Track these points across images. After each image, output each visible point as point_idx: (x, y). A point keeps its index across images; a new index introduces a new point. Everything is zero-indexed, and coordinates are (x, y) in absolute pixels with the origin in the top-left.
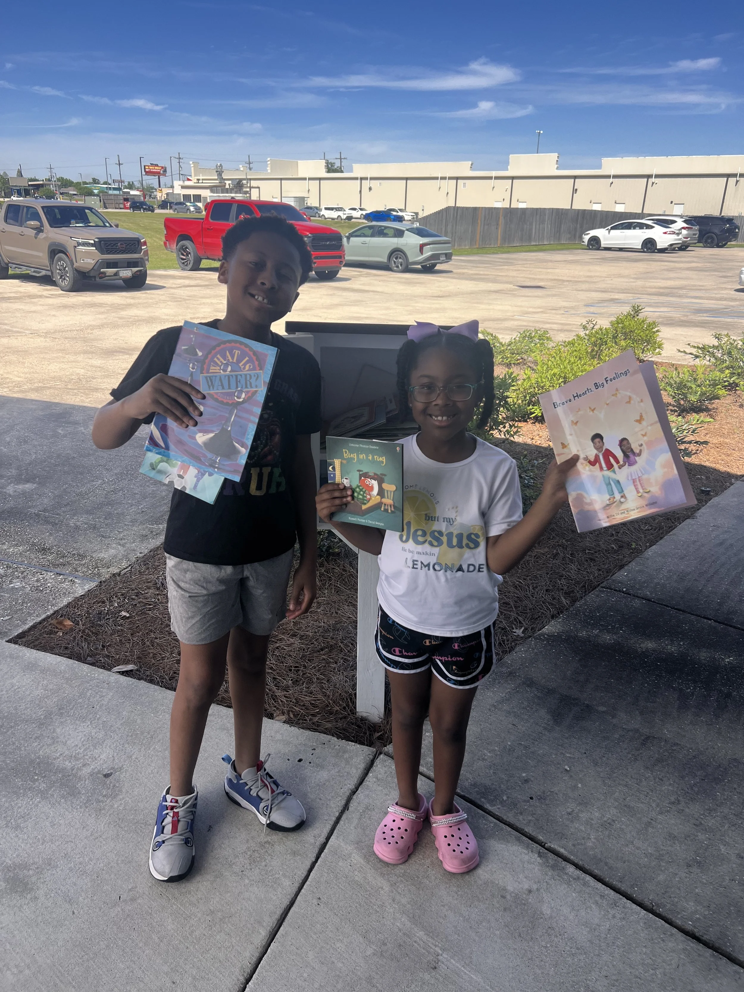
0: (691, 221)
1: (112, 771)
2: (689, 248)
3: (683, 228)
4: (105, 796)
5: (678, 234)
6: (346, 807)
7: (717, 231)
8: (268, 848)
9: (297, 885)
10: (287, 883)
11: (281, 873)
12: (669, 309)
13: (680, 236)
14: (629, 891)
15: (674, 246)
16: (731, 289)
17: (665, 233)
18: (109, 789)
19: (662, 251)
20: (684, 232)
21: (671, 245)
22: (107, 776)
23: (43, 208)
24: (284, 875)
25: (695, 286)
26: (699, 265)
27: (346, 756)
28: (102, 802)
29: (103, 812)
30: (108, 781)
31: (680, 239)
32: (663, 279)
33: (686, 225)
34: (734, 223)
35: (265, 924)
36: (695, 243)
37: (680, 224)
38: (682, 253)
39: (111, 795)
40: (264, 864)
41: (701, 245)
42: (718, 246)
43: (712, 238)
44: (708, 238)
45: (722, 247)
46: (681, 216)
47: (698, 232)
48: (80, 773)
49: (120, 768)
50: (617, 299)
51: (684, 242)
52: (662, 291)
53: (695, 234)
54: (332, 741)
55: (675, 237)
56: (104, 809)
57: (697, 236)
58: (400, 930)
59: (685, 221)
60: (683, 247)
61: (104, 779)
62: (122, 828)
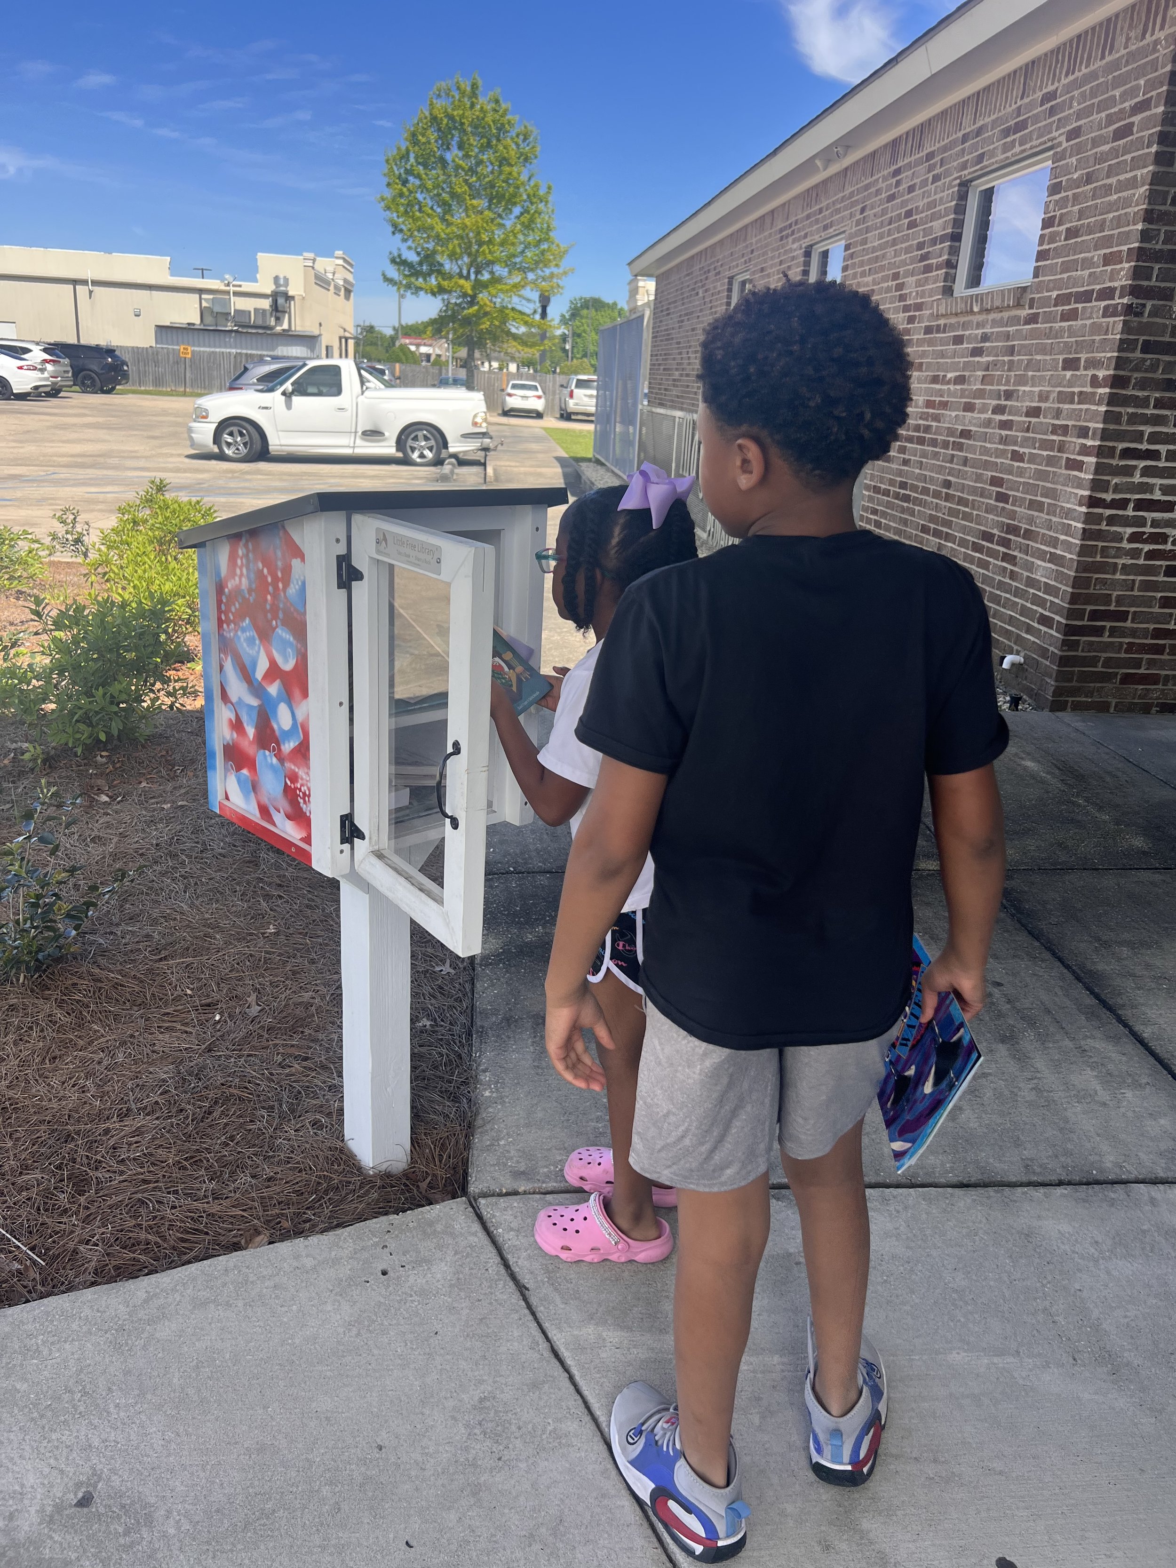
0: (55, 350)
1: (83, 1490)
2: (62, 394)
3: (45, 361)
4: (127, 1533)
5: (42, 370)
6: (522, 1289)
7: (95, 368)
8: (493, 1406)
9: (587, 1419)
10: (571, 1426)
11: (550, 1421)
12: (121, 489)
13: (46, 375)
15: (41, 390)
16: (179, 455)
17: (20, 368)
18: (119, 1517)
19: (22, 397)
20: (50, 367)
21: (36, 388)
22: (85, 1502)
24: (559, 1420)
25: (124, 452)
26: (100, 420)
27: (439, 1227)
28: (132, 1545)
29: (159, 1555)
30: (98, 1506)
31: (46, 379)
32: (64, 442)
33: (48, 357)
34: (117, 356)
35: (613, 1492)
36: (71, 386)
37: (37, 355)
38: (54, 401)
39: (138, 1523)
40: (514, 1428)
41: (77, 388)
42: (104, 392)
43: (92, 378)
44: (85, 378)
45: (109, 392)
46: (37, 344)
47: (69, 369)
48: (21, 1536)
49: (94, 1475)
50: (21, 476)
51: (54, 384)
52: (79, 460)
53: (67, 372)
54: (396, 1222)
55: (36, 374)
56: (155, 1551)
57: (70, 375)
58: (754, 1371)
59: (45, 350)
60: (54, 392)
61: (85, 1510)
62: (232, 1551)
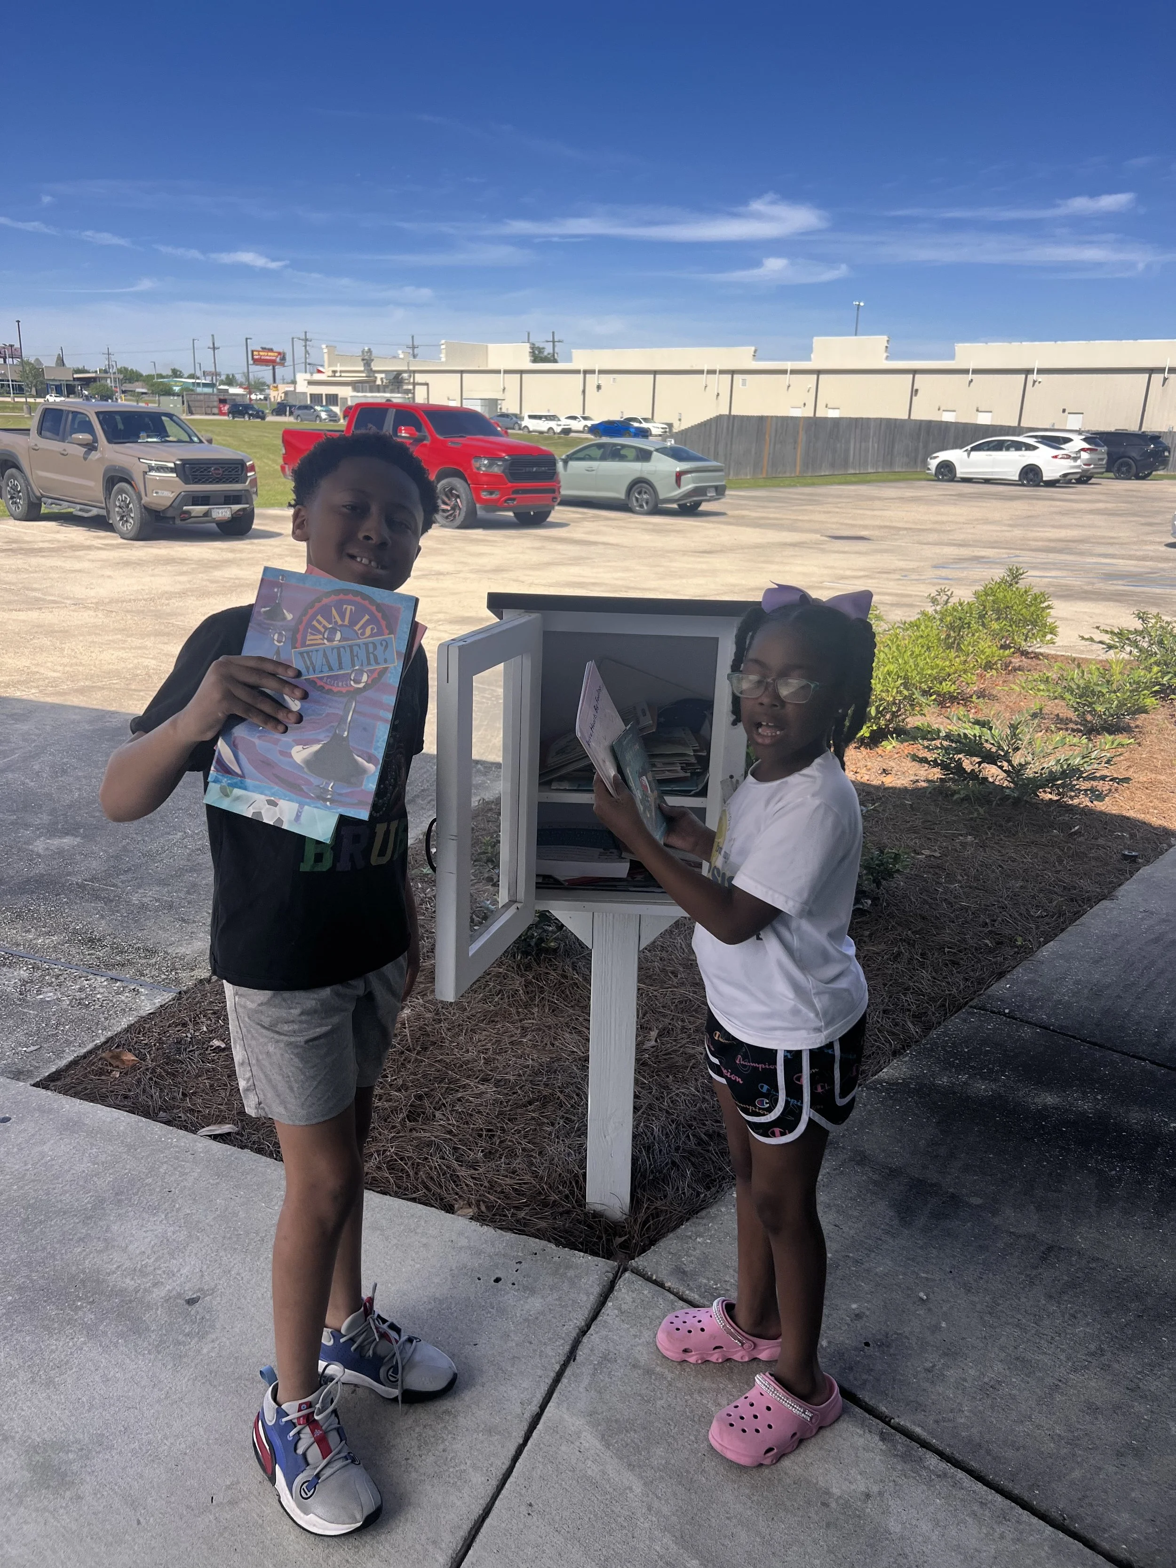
0: (1095, 439)
1: (199, 1294)
2: (1093, 481)
3: (1083, 450)
4: (188, 1335)
5: (1075, 459)
6: (571, 1356)
7: (1134, 454)
8: (448, 1422)
9: (494, 1483)
10: (477, 1479)
11: (469, 1462)
12: (1064, 573)
13: (1079, 462)
14: (1026, 1496)
15: (1069, 477)
16: (1160, 543)
17: (1056, 457)
18: (194, 1323)
19: (1052, 484)
20: (1085, 456)
21: (1065, 475)
22: (191, 1302)
23: (97, 414)
24: (474, 1467)
25: (1104, 537)
26: (1109, 506)
27: (571, 1273)
28: (183, 1344)
29: (185, 1360)
30: (193, 1310)
31: (1078, 467)
32: (1054, 527)
33: (1086, 446)
34: (1161, 443)
35: (443, 1546)
36: (1102, 473)
37: (1078, 443)
38: (1081, 488)
39: (198, 1333)
40: (441, 1447)
41: (1111, 475)
42: (1138, 478)
43: (1128, 465)
44: (1122, 465)
45: (1144, 478)
46: (1079, 432)
47: (1106, 456)
48: (148, 1298)
49: (213, 1290)
50: (983, 557)
51: (1084, 471)
52: (1052, 544)
53: (1102, 459)
54: (548, 1250)
55: (1071, 463)
56: (186, 1355)
57: (1104, 462)
58: (661, 1557)
59: (1085, 440)
60: (1084, 479)
61: (187, 1306)
62: (215, 1386)
